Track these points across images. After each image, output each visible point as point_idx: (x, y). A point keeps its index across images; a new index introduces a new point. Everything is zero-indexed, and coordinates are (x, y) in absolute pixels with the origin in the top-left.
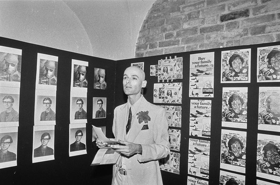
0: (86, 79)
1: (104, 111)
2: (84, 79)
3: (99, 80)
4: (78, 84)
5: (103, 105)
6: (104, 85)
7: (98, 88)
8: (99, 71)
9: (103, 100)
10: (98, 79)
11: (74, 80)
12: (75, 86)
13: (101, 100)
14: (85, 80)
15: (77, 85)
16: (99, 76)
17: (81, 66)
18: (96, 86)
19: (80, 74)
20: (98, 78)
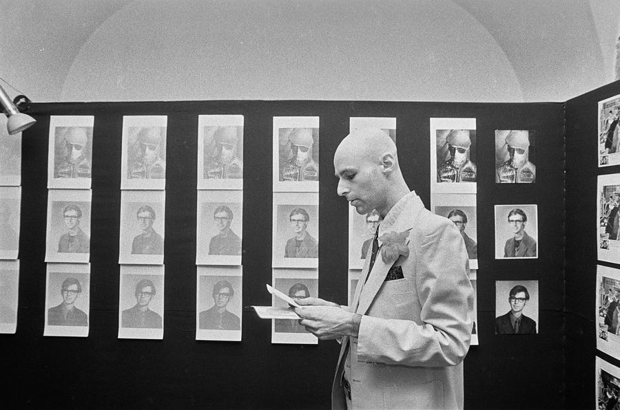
0: (472, 161)
1: (533, 241)
2: (467, 162)
3: (510, 161)
4: (450, 174)
5: (527, 224)
6: (528, 171)
7: (509, 181)
8: (509, 137)
9: (525, 212)
10: (508, 157)
11: (439, 166)
12: (442, 181)
13: (521, 212)
14: (470, 164)
15: (448, 177)
16: (511, 150)
17: (456, 132)
18: (504, 177)
19: (453, 151)
20: (506, 154)
